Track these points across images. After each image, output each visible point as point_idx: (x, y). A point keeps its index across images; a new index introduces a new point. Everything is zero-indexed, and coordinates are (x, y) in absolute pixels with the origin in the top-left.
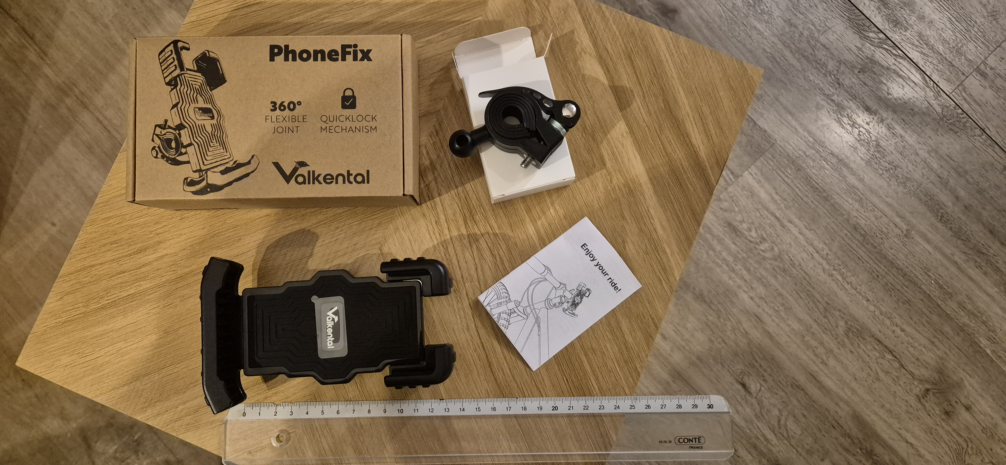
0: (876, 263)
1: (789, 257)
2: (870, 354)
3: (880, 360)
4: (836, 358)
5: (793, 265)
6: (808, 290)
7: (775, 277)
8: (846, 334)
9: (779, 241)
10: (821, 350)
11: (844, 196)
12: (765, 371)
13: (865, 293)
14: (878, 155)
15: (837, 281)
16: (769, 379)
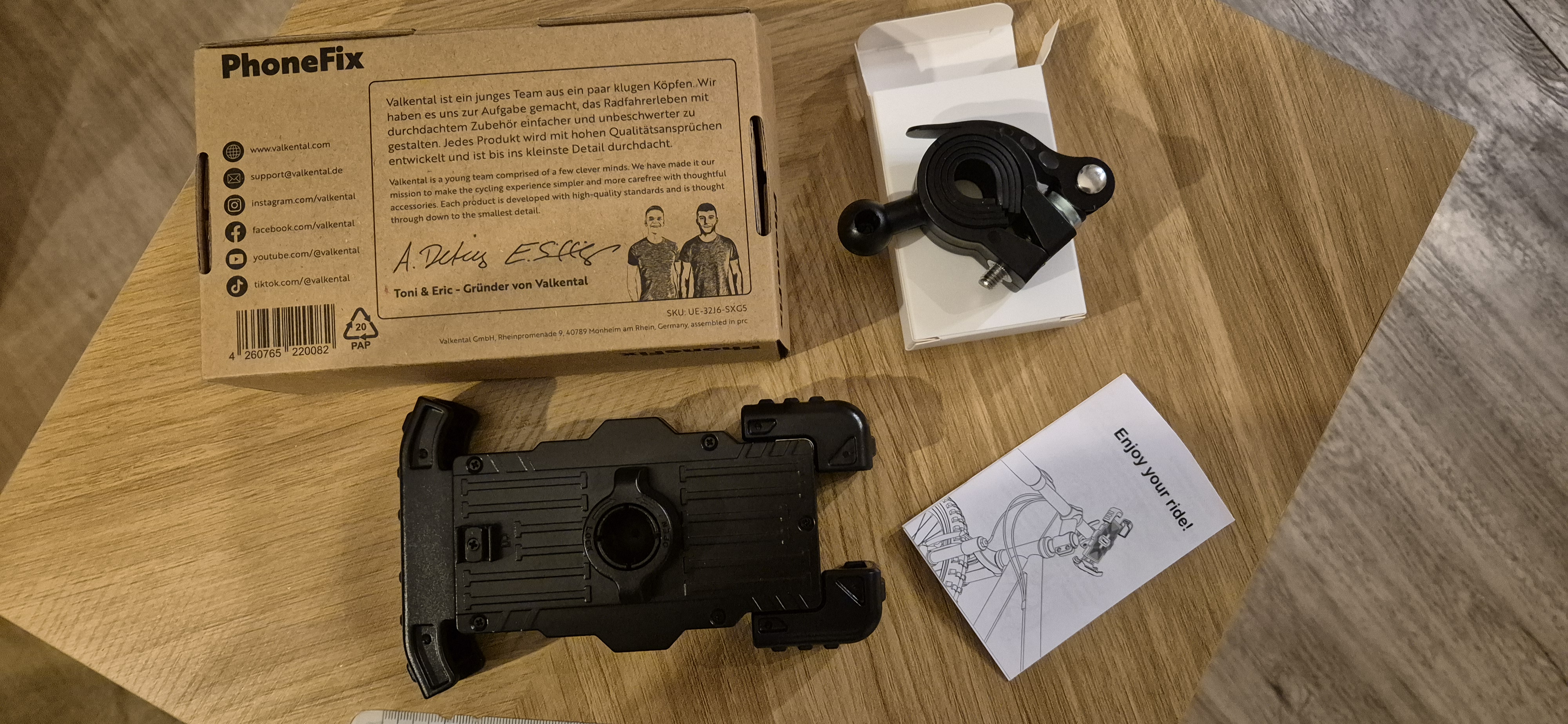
0: (1534, 493)
1: (1380, 469)
2: (1509, 654)
3: (1527, 668)
4: (1448, 655)
5: (1386, 482)
6: (1410, 532)
7: (1352, 502)
8: (1470, 615)
9: (1364, 439)
10: (1423, 641)
11: (1488, 368)
12: (1319, 668)
13: (1510, 544)
14: (1554, 301)
15: (1462, 520)
16: (1327, 685)
